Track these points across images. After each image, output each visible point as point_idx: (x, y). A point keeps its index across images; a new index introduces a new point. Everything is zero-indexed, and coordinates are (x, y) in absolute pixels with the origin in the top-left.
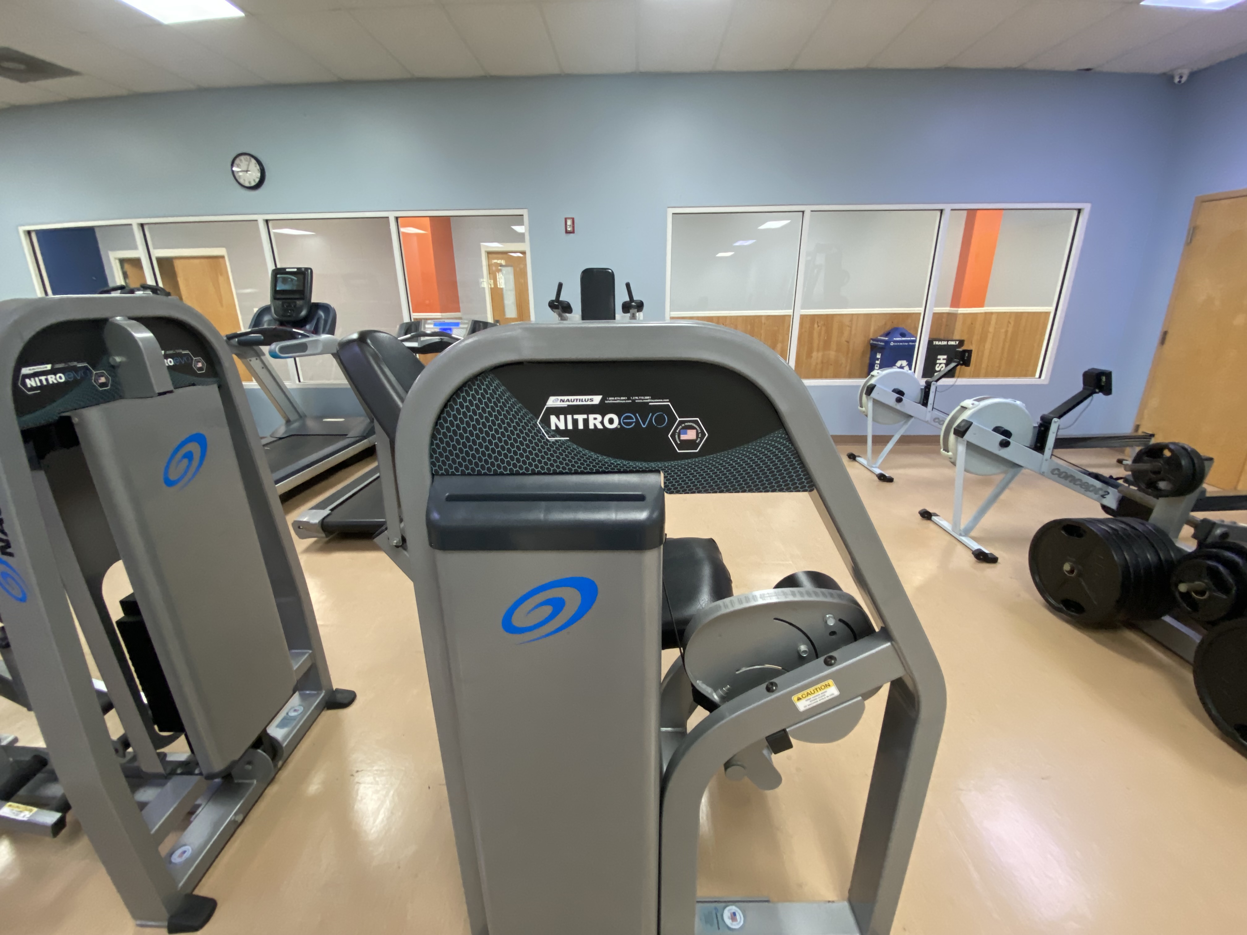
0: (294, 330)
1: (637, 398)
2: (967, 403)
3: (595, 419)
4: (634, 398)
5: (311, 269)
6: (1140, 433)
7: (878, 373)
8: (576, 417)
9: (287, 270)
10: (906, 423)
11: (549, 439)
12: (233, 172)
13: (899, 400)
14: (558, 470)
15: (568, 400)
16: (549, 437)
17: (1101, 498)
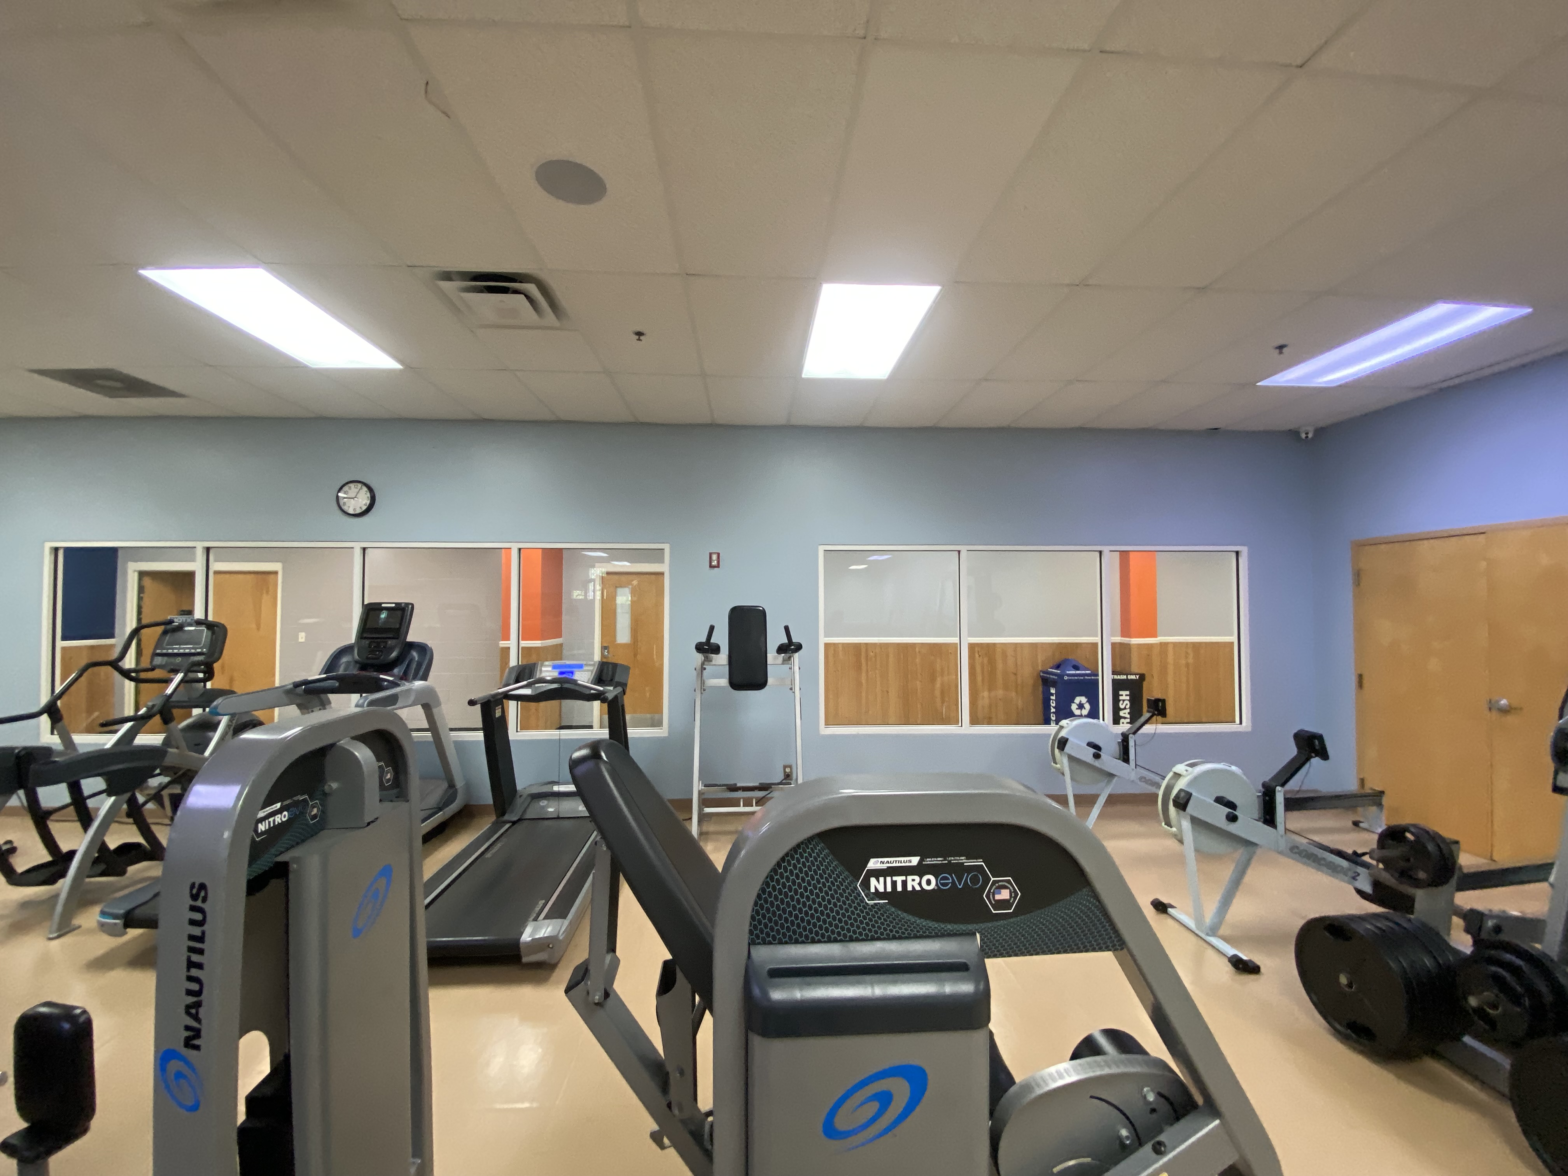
0: (381, 676)
1: (953, 858)
2: (1180, 768)
3: (913, 880)
4: (950, 859)
5: (412, 605)
6: (1367, 790)
7: (1067, 724)
8: (895, 878)
9: (383, 605)
10: (1109, 782)
11: (868, 902)
12: (338, 497)
13: (1097, 756)
14: (876, 936)
15: (888, 862)
16: (868, 900)
17: (1353, 880)
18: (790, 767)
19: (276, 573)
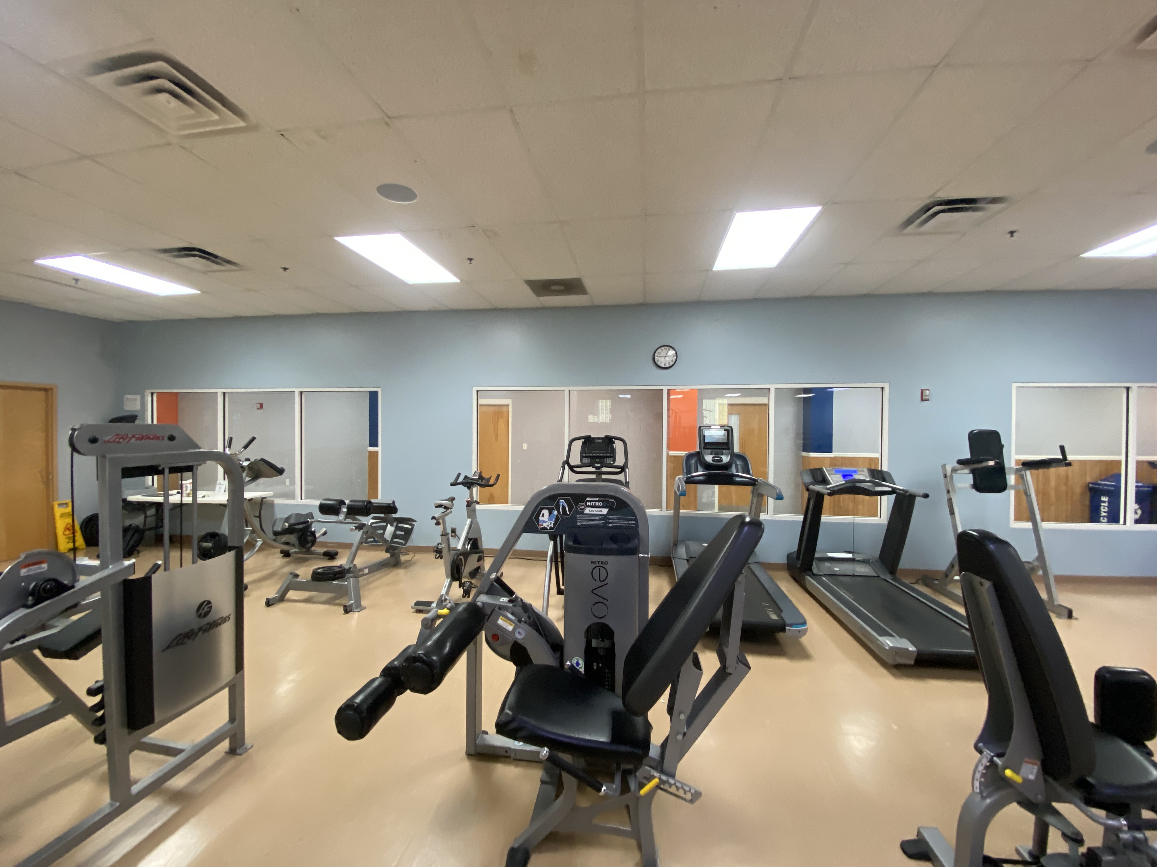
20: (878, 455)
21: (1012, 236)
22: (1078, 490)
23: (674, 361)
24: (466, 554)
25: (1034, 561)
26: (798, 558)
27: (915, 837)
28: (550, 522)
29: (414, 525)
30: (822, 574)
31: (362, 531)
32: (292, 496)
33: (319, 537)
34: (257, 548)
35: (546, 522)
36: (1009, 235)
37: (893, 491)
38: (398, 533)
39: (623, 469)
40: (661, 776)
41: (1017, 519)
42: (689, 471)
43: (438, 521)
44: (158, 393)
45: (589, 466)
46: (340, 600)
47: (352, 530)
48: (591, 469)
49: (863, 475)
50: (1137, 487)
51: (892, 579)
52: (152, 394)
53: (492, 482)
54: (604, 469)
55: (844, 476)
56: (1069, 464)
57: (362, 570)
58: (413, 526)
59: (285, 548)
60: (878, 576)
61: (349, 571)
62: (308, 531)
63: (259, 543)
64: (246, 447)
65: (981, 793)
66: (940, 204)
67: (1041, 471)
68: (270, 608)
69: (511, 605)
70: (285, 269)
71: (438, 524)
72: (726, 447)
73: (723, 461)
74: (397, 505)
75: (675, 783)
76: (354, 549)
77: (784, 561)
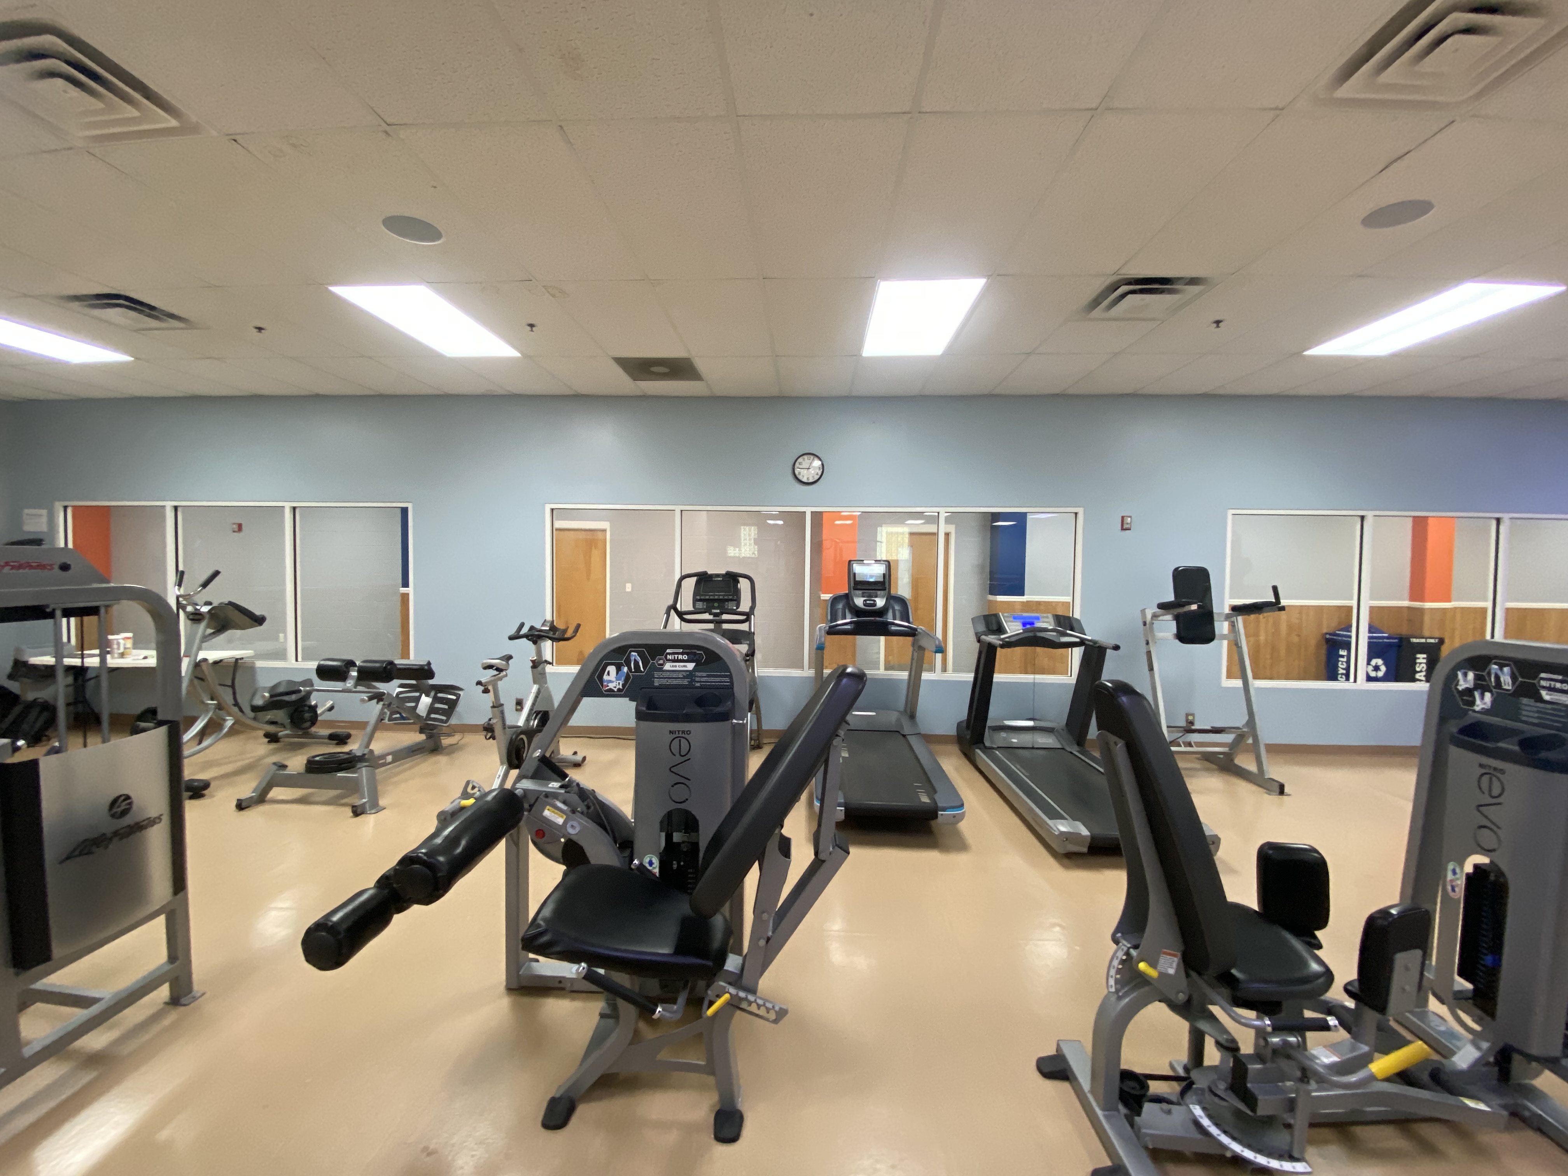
12: (794, 467)
18: (1193, 715)
19: (605, 531)
20: (1068, 599)
21: (1218, 327)
22: (1313, 642)
23: (820, 474)
24: (530, 733)
25: (1243, 726)
26: (968, 727)
27: (1055, 1053)
28: (618, 682)
29: (460, 695)
30: (995, 746)
31: (381, 703)
32: (281, 655)
33: (323, 712)
34: (226, 730)
35: (613, 682)
36: (1215, 325)
37: (1082, 643)
38: (437, 705)
39: (748, 616)
40: (737, 992)
41: (1229, 676)
42: (834, 618)
43: (486, 687)
44: (74, 507)
45: (705, 612)
46: (350, 798)
47: (363, 701)
48: (706, 616)
49: (1046, 623)
50: (1370, 638)
51: (1078, 751)
52: (65, 508)
53: (569, 634)
54: (725, 617)
55: (1024, 624)
56: (1283, 609)
57: (383, 756)
58: (458, 696)
59: (272, 729)
60: (1063, 749)
61: (361, 759)
62: (305, 705)
63: (229, 722)
64: (205, 585)
65: (1117, 991)
66: (1129, 282)
67: (1253, 617)
68: (242, 813)
69: (562, 791)
70: (260, 329)
71: (486, 691)
72: (880, 588)
73: (877, 604)
74: (433, 667)
75: (756, 1000)
76: (369, 729)
77: (953, 732)
